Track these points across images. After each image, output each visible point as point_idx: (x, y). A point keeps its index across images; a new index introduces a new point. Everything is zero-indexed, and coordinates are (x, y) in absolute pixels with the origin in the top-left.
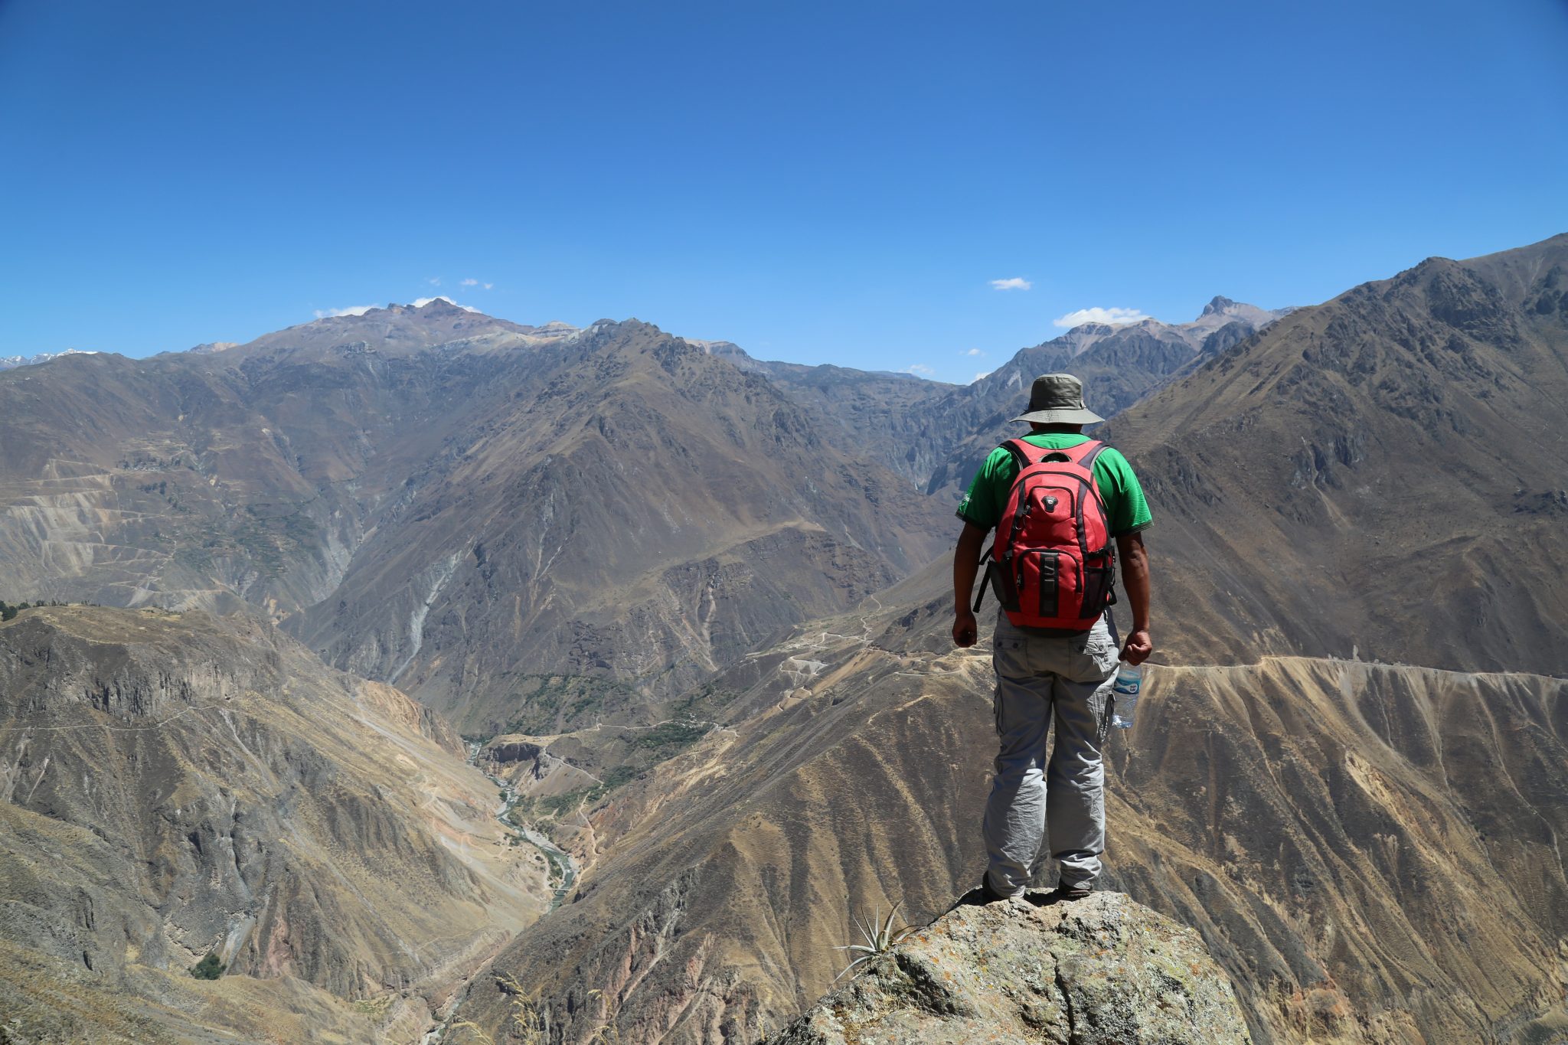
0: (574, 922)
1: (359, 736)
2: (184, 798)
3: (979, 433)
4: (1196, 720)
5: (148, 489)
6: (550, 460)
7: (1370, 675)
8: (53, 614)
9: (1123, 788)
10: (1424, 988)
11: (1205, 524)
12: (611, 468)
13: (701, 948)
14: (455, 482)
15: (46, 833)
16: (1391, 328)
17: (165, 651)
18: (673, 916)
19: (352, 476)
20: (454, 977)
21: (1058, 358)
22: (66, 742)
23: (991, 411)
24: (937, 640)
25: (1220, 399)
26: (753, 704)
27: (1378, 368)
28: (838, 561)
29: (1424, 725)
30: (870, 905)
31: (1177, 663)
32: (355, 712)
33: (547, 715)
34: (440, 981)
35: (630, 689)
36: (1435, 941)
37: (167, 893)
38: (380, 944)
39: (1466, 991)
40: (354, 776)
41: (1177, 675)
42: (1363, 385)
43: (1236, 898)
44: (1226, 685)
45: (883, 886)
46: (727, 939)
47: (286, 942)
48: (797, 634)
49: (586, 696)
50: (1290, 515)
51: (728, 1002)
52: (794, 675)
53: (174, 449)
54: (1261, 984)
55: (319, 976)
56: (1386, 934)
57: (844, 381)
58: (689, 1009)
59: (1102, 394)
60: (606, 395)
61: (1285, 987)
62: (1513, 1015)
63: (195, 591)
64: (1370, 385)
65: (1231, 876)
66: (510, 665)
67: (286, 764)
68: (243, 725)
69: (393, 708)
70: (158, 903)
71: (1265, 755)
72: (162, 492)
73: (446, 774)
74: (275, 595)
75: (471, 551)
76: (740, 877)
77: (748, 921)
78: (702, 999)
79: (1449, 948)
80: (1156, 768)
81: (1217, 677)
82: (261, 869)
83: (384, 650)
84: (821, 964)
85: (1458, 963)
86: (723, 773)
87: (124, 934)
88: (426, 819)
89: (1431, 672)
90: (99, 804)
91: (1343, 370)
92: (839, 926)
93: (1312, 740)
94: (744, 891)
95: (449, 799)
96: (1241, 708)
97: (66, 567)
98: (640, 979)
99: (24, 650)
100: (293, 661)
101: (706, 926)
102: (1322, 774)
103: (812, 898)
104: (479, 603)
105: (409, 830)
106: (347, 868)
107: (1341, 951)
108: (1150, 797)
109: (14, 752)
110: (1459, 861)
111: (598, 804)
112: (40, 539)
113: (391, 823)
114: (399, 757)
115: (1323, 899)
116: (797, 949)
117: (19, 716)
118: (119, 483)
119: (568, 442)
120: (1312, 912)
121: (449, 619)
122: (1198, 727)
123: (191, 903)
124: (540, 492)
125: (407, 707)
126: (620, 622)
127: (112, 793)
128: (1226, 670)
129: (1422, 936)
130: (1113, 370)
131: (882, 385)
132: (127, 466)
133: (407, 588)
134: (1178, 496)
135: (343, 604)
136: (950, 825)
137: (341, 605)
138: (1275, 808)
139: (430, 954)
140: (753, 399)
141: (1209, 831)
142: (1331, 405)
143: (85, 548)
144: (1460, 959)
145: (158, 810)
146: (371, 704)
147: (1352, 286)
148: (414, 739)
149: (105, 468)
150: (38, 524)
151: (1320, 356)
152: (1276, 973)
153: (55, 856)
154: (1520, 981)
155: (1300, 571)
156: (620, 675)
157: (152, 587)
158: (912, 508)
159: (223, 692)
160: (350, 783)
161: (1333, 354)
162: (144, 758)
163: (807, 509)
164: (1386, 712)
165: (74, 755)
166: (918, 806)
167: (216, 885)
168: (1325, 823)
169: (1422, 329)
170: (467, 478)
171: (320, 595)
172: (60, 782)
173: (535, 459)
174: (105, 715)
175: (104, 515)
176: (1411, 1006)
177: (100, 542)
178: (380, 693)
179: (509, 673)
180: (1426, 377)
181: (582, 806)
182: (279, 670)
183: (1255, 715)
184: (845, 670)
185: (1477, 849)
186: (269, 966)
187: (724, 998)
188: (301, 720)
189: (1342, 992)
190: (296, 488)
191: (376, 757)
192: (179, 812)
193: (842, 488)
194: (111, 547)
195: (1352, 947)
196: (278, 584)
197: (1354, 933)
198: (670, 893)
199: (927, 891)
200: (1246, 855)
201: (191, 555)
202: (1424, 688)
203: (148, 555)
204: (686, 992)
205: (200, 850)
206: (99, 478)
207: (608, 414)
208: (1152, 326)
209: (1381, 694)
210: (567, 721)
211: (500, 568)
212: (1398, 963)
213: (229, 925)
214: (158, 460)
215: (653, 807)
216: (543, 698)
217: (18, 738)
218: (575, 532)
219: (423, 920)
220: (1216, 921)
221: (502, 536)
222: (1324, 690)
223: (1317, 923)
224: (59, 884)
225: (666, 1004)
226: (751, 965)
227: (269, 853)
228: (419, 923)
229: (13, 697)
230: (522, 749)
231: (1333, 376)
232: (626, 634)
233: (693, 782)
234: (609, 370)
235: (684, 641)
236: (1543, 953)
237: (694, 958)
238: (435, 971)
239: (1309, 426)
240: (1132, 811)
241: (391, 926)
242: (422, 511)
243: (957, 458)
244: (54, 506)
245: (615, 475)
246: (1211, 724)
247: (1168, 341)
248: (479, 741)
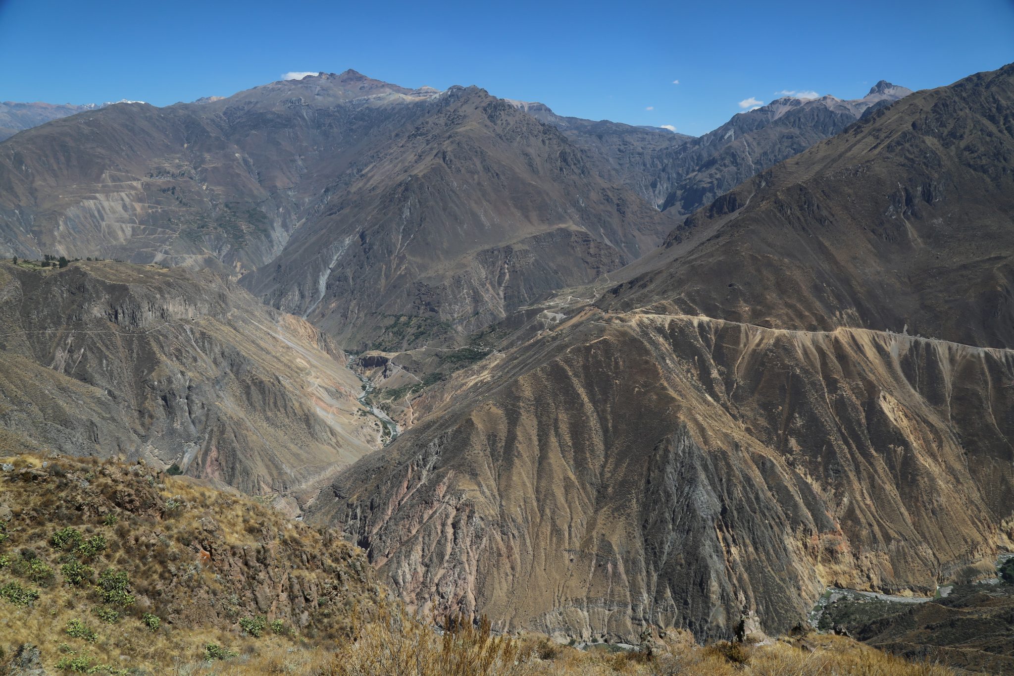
0: (379, 459)
1: (274, 346)
2: (159, 376)
3: (699, 171)
4: (783, 364)
5: (164, 191)
6: (410, 179)
7: (913, 344)
8: (87, 265)
9: (729, 404)
10: (900, 540)
11: (817, 238)
12: (448, 185)
13: (446, 478)
14: (352, 191)
15: (75, 389)
16: (983, 107)
17: (152, 290)
18: (433, 459)
19: (292, 186)
20: (315, 488)
21: (761, 121)
22: (93, 340)
23: (710, 156)
24: (628, 304)
25: (849, 154)
26: (518, 339)
27: (965, 136)
28: (592, 251)
29: (942, 379)
30: (551, 461)
31: (777, 327)
32: (276, 332)
33: (397, 340)
34: (306, 490)
35: (449, 326)
36: (915, 512)
37: (149, 428)
38: (272, 466)
39: (929, 544)
40: (264, 369)
41: (776, 335)
42: (953, 148)
43: (787, 476)
44: (808, 343)
45: (561, 450)
46: (461, 475)
47: (217, 460)
48: (554, 296)
49: (422, 329)
50: (881, 235)
51: (458, 510)
52: (546, 322)
53: (181, 166)
54: (792, 528)
55: (235, 481)
56: (883, 507)
57: (615, 132)
58: (435, 512)
59: (787, 147)
60: (450, 137)
61: (807, 531)
62: (956, 561)
63: (192, 255)
64: (958, 148)
65: (788, 463)
66: (377, 308)
67: (222, 359)
68: (198, 335)
69: (302, 331)
70: (144, 434)
71: (826, 390)
72: (173, 193)
73: (329, 372)
74: (240, 260)
75: (358, 236)
76: (474, 439)
77: (475, 465)
78: (443, 508)
79: (924, 519)
80: (752, 393)
81: (803, 338)
82: (203, 418)
83: (303, 296)
84: (517, 493)
85: (928, 527)
86: (489, 379)
87: (117, 448)
88: (309, 397)
89: (955, 345)
90: (111, 376)
91: (940, 137)
92: (531, 472)
93: (860, 383)
94: (476, 447)
95: (326, 386)
96: (816, 359)
97: (116, 238)
98: (411, 494)
99: (70, 285)
100: (239, 299)
101: (451, 466)
102: (863, 405)
103: (516, 454)
104: (361, 268)
105: (294, 402)
106: (255, 422)
107: (850, 514)
108: (746, 410)
109: (65, 344)
110: (946, 467)
111: (417, 394)
112: (100, 221)
113: (283, 397)
114: (298, 360)
115: (845, 482)
116: (503, 483)
117: (68, 324)
118: (147, 186)
119: (422, 167)
120: (836, 489)
121: (342, 278)
122: (783, 369)
123: (163, 435)
124: (402, 199)
125: (310, 331)
126: (446, 284)
127: (119, 370)
128: (810, 334)
129: (908, 510)
130: (796, 131)
131: (640, 136)
132: (152, 176)
133: (318, 258)
134: (802, 218)
135: (280, 266)
136: (609, 417)
137: (278, 266)
138: (825, 423)
139: (301, 474)
140: (547, 142)
141: (780, 434)
142: (925, 161)
143: (127, 227)
144: (929, 525)
145: (145, 381)
146: (287, 328)
147: (966, 76)
148: (312, 351)
149: (138, 177)
150: (99, 211)
151: (924, 126)
152: (803, 523)
153: (79, 402)
154: (966, 542)
155: (879, 273)
156: (443, 317)
157: (166, 253)
158: (647, 219)
159: (190, 316)
160: (261, 373)
161: (933, 125)
162: (137, 352)
163: (577, 217)
164: (918, 369)
165: (98, 348)
166: (590, 404)
167: (177, 426)
168: (858, 435)
169: (1008, 108)
170: (360, 188)
171: (268, 260)
172: (90, 363)
173: (401, 178)
174: (116, 325)
175: (138, 206)
176: (889, 551)
177: (136, 223)
178: (294, 321)
179: (376, 313)
180: (1001, 143)
181: (408, 395)
182: (226, 304)
183: (824, 364)
184: (574, 320)
185: (960, 460)
186: (207, 473)
187: (456, 508)
188: (238, 334)
189: (846, 538)
190: (255, 192)
191: (282, 359)
192: (156, 383)
193: (601, 203)
194: (142, 227)
195: (858, 512)
196: (241, 251)
197: (862, 504)
198: (433, 447)
199: (588, 455)
200: (801, 451)
201: (189, 233)
202: (947, 356)
203: (164, 232)
204: (435, 503)
205: (167, 405)
206: (135, 183)
207: (449, 149)
208: (828, 101)
209: (917, 357)
210: (409, 344)
211: (375, 247)
212: (887, 524)
213: (185, 449)
214: (171, 173)
215: (447, 398)
216: (396, 329)
217: (67, 336)
218: (423, 226)
219: (298, 455)
220: (770, 489)
221: (377, 227)
222: (879, 352)
223: (838, 497)
224: (79, 417)
225: (423, 509)
226: (474, 490)
227: (209, 410)
228: (296, 456)
229: (64, 313)
230: (378, 359)
231: (930, 141)
232: (449, 291)
233: (471, 384)
234: (454, 120)
235: (486, 297)
236: (989, 527)
237: (441, 484)
238: (303, 484)
239: (905, 175)
240: (730, 418)
241: (279, 456)
242: (332, 209)
243: (683, 187)
244: (108, 200)
245: (451, 190)
246: (792, 368)
247: (839, 112)
248: (356, 354)
